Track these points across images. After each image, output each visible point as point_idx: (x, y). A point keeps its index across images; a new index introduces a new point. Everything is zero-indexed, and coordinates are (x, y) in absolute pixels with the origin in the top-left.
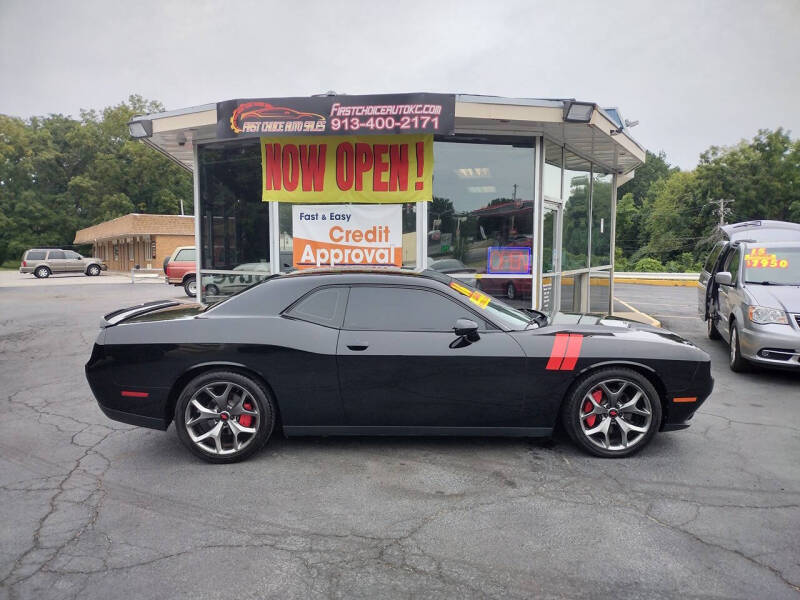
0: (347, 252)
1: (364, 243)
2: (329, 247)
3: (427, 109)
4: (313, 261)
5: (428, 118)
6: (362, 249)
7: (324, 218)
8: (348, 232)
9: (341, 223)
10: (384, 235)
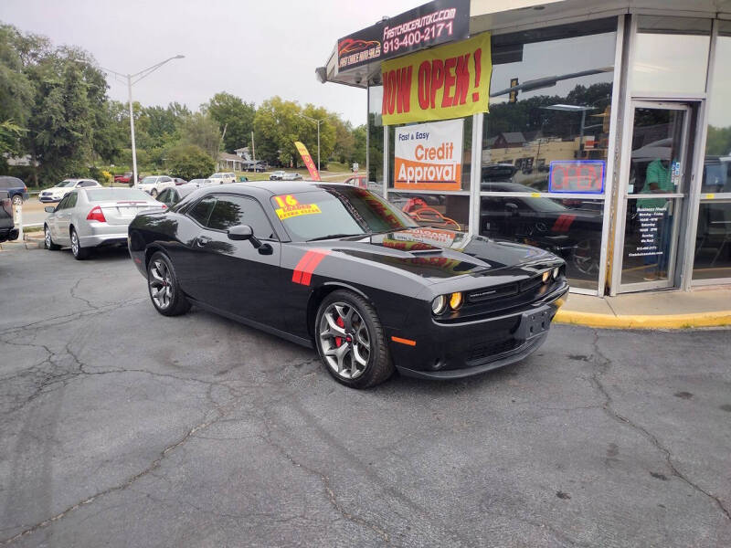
0: (426, 169)
1: (436, 161)
2: (415, 165)
3: (442, 15)
4: (405, 179)
5: (442, 25)
6: (435, 166)
7: (412, 138)
8: (427, 150)
9: (422, 142)
10: (449, 151)
